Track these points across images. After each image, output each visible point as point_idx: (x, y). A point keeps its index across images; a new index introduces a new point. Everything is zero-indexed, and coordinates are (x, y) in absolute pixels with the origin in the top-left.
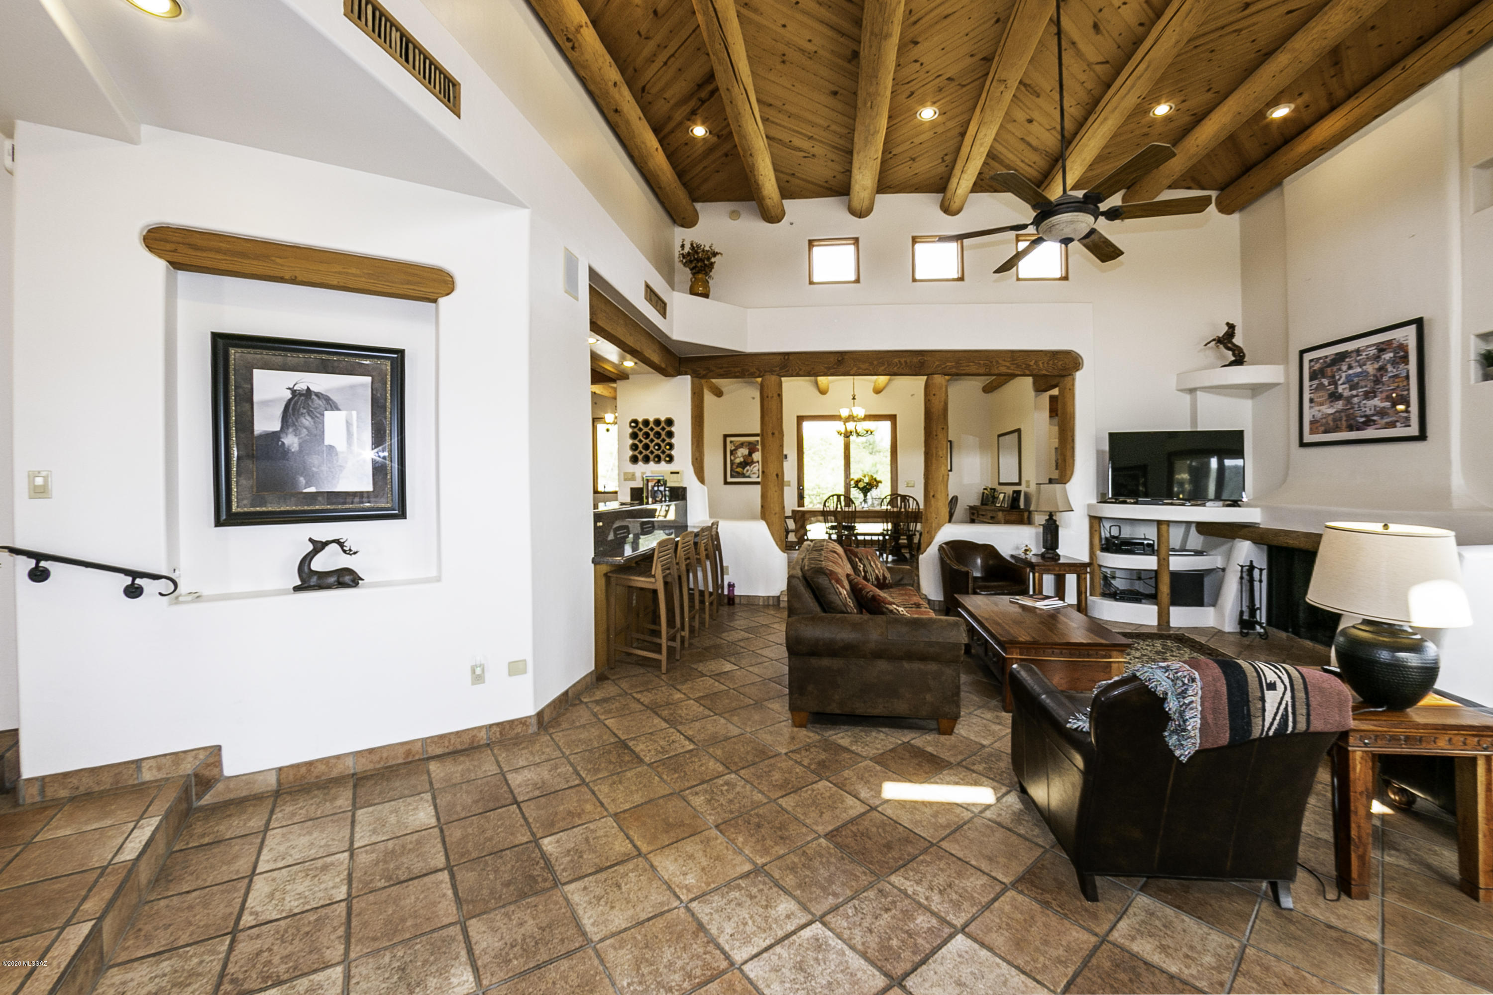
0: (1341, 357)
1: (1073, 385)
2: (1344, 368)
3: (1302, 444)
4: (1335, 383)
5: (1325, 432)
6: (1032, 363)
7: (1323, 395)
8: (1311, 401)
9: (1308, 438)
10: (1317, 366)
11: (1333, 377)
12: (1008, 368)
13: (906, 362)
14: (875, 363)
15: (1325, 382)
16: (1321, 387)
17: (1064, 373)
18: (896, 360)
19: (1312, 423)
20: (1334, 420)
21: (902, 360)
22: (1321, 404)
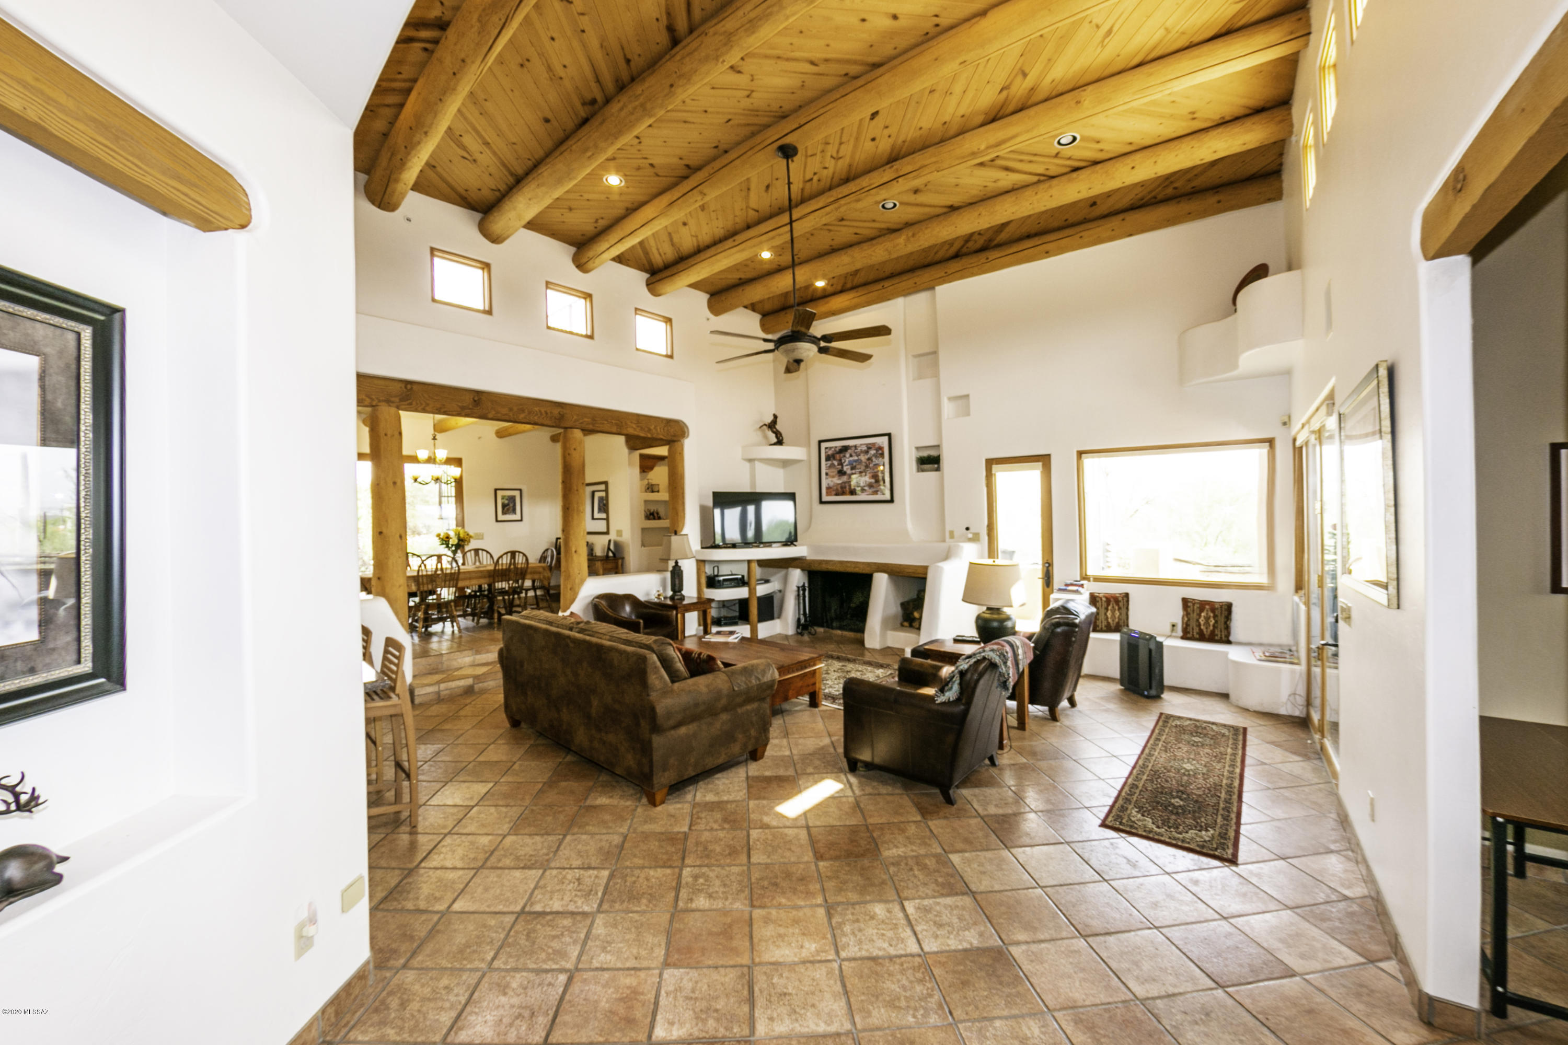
0: (845, 449)
1: (682, 449)
2: (848, 455)
3: (821, 502)
4: (841, 464)
5: (837, 494)
6: (652, 427)
7: (833, 472)
8: (827, 474)
9: (825, 498)
10: (830, 452)
11: (840, 460)
12: (635, 429)
13: (546, 413)
14: (515, 409)
15: (836, 463)
16: (832, 466)
17: (675, 439)
18: (537, 409)
19: (828, 488)
20: (842, 488)
21: (543, 411)
22: (833, 477)
